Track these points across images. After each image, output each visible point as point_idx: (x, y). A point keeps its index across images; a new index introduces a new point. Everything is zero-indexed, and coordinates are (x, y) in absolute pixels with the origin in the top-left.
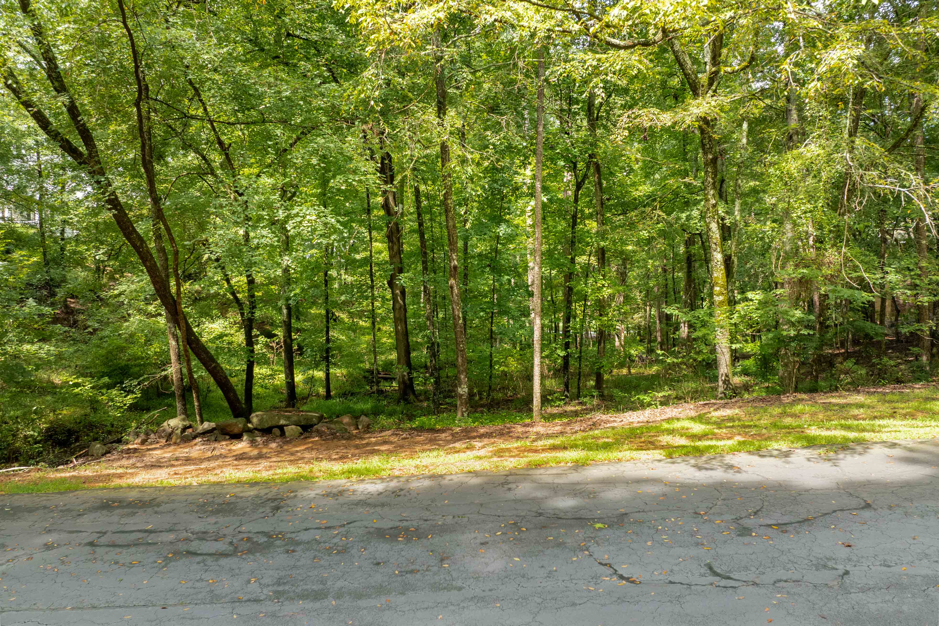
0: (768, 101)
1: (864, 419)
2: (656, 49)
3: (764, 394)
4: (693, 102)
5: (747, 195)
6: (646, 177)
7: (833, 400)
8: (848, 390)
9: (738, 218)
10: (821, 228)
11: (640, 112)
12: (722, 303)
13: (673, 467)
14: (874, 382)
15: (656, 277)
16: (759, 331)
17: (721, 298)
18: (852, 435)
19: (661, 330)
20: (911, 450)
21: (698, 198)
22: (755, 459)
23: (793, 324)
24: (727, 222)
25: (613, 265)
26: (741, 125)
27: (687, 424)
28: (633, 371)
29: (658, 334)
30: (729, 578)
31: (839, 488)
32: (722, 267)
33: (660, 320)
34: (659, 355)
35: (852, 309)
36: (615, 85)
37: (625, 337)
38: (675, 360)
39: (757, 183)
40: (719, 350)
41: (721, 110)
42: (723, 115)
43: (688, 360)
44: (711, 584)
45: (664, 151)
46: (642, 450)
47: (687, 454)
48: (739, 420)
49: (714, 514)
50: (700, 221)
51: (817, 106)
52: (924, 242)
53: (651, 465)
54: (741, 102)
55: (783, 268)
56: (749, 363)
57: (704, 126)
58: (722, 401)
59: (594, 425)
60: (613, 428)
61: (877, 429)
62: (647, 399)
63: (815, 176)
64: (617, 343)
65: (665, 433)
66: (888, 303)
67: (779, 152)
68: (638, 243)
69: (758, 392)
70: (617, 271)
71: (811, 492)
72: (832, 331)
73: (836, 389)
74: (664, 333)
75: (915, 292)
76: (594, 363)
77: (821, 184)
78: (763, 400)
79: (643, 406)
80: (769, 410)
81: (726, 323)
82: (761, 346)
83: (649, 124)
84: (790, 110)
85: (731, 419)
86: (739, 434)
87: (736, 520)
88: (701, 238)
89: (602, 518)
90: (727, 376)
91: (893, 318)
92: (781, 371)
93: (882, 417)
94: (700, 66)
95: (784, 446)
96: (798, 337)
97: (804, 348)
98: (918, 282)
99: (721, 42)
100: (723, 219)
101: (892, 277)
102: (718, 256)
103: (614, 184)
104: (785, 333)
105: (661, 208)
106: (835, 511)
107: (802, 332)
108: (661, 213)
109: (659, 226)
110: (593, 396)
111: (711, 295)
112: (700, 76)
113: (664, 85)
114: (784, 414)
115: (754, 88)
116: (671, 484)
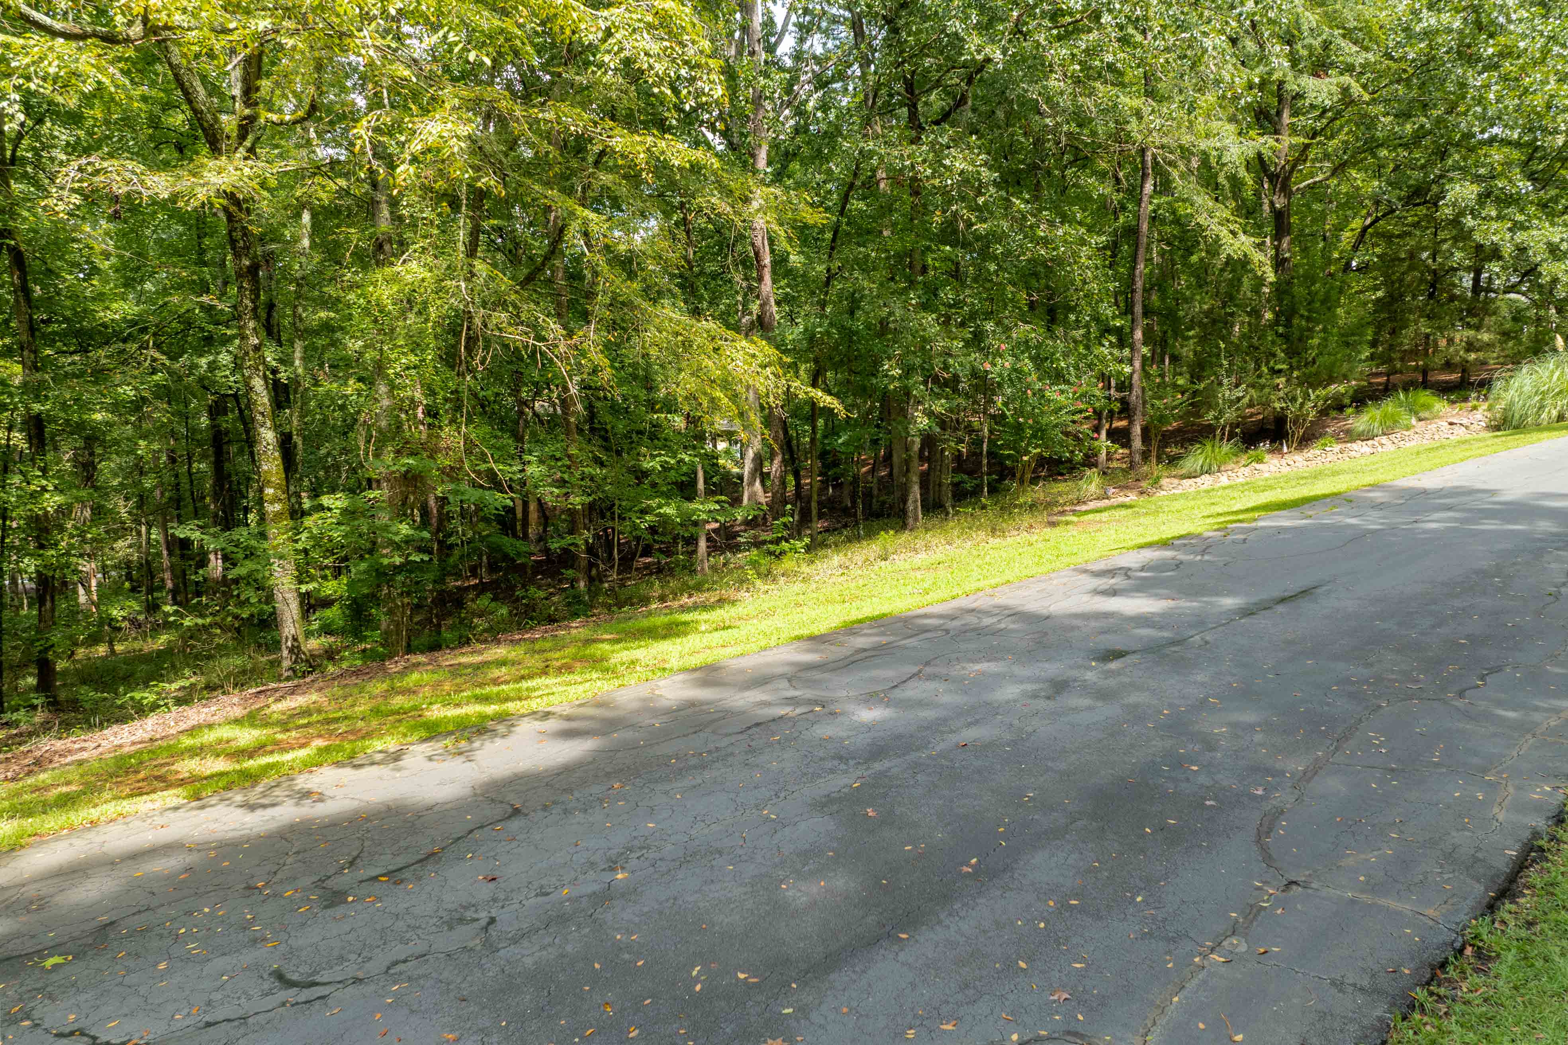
0: (342, 182)
1: (507, 682)
2: (130, 53)
3: (359, 663)
4: (211, 164)
5: (316, 333)
6: (125, 285)
7: (464, 660)
8: (485, 641)
9: (300, 371)
10: (433, 393)
11: (105, 164)
12: (278, 515)
13: (203, 814)
14: (519, 624)
15: (157, 470)
16: (346, 559)
17: (278, 507)
18: (490, 709)
19: (172, 568)
20: (569, 718)
21: (229, 332)
22: (347, 773)
23: (397, 547)
24: (283, 376)
25: (65, 448)
26: (298, 216)
27: (225, 732)
28: (119, 648)
29: (167, 575)
30: (315, 984)
31: (475, 795)
32: (277, 454)
33: (168, 549)
34: (167, 615)
35: (485, 519)
36: (51, 103)
37: (99, 585)
38: (200, 621)
39: (332, 315)
40: (279, 597)
41: (263, 185)
42: (265, 193)
43: (223, 619)
44: (283, 1004)
45: (159, 242)
46: (141, 794)
47: (228, 788)
48: (319, 711)
49: (281, 881)
50: (233, 373)
51: (419, 202)
52: (572, 420)
53: (159, 821)
54: (299, 175)
55: (377, 456)
56: (333, 613)
57: (233, 209)
58: (290, 684)
59: (39, 763)
60: (80, 763)
61: (525, 694)
62: (149, 697)
63: (420, 313)
64: (82, 598)
65: (186, 756)
66: (533, 506)
67: (365, 268)
68: (115, 407)
69: (350, 660)
70: (75, 460)
71: (435, 809)
72: (457, 552)
73: (468, 642)
74: (178, 572)
75: (564, 490)
76: (32, 642)
77: (430, 324)
78: (357, 673)
79: (141, 711)
80: (368, 689)
81: (288, 549)
82: (351, 585)
83: (125, 189)
84: (378, 202)
85: (306, 712)
86: (320, 736)
87: (320, 883)
88: (238, 403)
89: (60, 945)
90: (295, 639)
91: (541, 529)
92: (384, 621)
93: (530, 677)
94: (223, 101)
95: (391, 743)
96: (407, 567)
97: (417, 583)
98: (566, 476)
99: (260, 68)
100: (275, 372)
101: (534, 470)
102: (268, 436)
103: (58, 294)
104: (386, 561)
105: (158, 346)
106: (471, 831)
107: (411, 558)
108: (157, 355)
109: (156, 378)
110: (34, 708)
111: (260, 501)
112: (224, 118)
113: (154, 123)
114: (393, 691)
115: (320, 156)
116: (200, 847)
